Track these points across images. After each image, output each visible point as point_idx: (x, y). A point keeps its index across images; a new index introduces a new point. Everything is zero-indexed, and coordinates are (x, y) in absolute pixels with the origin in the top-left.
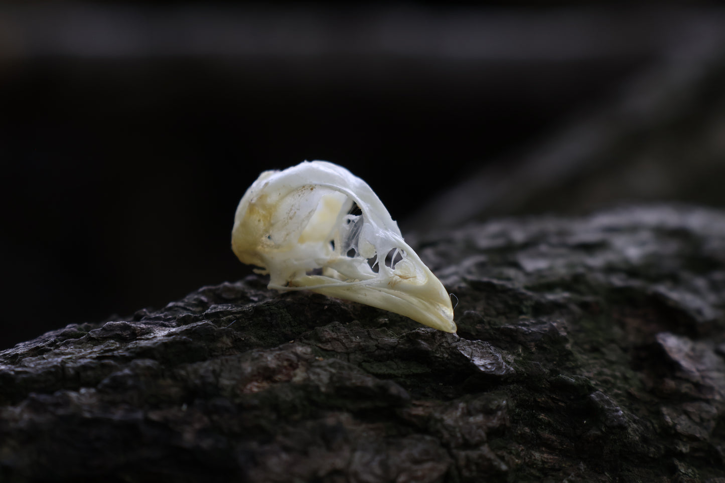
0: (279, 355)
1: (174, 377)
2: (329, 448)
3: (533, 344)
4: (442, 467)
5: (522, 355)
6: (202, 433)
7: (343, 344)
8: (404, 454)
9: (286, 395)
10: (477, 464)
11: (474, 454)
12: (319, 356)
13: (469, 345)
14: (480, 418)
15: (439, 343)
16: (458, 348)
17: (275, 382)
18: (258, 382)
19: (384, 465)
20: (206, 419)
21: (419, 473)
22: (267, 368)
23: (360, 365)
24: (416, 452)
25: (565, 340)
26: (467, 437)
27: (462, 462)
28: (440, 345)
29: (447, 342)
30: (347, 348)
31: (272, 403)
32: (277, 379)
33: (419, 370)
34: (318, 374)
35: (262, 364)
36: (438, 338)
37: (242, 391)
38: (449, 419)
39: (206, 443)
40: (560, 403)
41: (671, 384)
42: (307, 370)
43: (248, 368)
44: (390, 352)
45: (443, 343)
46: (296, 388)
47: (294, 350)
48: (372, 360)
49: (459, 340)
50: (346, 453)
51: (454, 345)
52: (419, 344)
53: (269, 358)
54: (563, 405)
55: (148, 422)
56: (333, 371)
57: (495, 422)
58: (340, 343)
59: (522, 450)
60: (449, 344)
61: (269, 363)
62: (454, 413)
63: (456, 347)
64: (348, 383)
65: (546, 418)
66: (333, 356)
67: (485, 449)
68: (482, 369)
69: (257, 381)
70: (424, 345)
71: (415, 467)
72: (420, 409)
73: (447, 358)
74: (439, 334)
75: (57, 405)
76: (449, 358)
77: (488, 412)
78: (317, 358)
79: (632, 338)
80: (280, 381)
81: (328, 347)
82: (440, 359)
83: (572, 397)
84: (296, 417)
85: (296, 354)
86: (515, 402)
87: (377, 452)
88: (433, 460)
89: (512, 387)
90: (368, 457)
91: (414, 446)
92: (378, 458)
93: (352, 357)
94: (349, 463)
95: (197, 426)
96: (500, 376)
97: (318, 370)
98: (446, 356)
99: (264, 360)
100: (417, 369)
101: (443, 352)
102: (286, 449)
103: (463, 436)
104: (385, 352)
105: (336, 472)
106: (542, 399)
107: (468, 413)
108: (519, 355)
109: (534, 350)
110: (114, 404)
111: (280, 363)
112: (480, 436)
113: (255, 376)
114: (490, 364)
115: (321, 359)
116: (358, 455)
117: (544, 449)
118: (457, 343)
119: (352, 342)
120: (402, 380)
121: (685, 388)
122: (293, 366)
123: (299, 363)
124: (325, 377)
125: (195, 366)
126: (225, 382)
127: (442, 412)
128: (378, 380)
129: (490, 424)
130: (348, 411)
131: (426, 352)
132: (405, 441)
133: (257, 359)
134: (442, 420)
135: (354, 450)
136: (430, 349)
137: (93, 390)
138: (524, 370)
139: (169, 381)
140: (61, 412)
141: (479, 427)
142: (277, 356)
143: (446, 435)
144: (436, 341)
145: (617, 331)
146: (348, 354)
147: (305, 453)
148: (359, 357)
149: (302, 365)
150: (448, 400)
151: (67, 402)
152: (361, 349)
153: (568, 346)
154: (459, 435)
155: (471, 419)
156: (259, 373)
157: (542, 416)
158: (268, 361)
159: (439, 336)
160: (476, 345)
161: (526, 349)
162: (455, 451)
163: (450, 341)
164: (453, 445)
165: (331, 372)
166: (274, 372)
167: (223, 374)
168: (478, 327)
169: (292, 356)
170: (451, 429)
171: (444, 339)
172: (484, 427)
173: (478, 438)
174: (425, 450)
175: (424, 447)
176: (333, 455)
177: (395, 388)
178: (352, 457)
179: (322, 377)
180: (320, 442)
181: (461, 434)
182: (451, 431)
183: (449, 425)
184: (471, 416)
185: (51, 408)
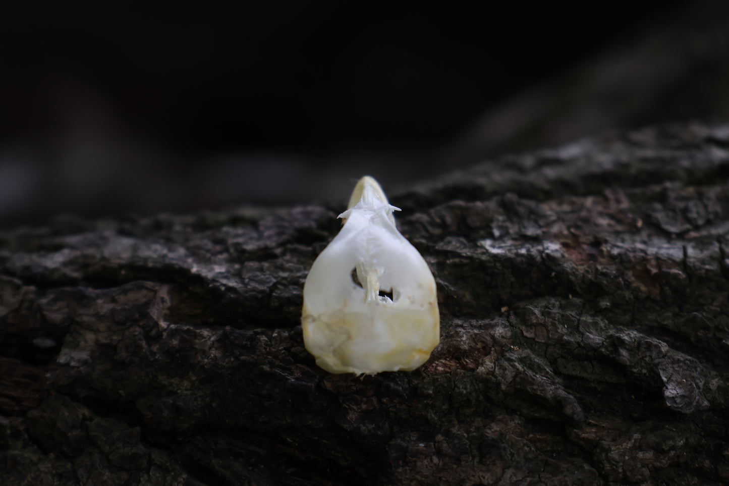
0: (476, 334)
2: (482, 461)
6: (367, 415)
7: (548, 333)
8: (557, 480)
9: (464, 388)
12: (515, 345)
14: (649, 455)
15: (641, 357)
16: (659, 367)
18: (446, 360)
22: (457, 349)
23: (553, 363)
24: (569, 481)
26: (628, 474)
28: (642, 358)
29: (651, 357)
30: (549, 339)
31: (448, 394)
33: (613, 379)
34: (505, 369)
35: (455, 343)
36: (643, 349)
37: (426, 368)
38: (615, 452)
42: (496, 361)
44: (590, 353)
45: (646, 357)
46: (477, 380)
47: (492, 332)
48: (569, 357)
49: (664, 356)
50: (498, 470)
51: (656, 362)
52: (619, 354)
53: (464, 338)
56: (520, 367)
57: (664, 462)
58: (545, 330)
60: (652, 359)
61: (462, 343)
62: (624, 444)
63: (659, 364)
64: (529, 388)
66: (531, 346)
68: (669, 403)
69: (445, 358)
70: (625, 356)
72: (593, 430)
73: (645, 374)
74: (645, 346)
76: (647, 374)
78: (512, 347)
80: (467, 366)
81: (532, 334)
82: (635, 376)
84: (468, 411)
85: (493, 337)
86: (702, 434)
87: (530, 472)
90: (520, 476)
91: (571, 474)
93: (550, 351)
95: (364, 407)
97: (506, 364)
98: (644, 371)
99: (459, 339)
100: (611, 378)
101: (642, 367)
102: (439, 453)
103: (624, 472)
104: (585, 352)
107: (639, 447)
110: (296, 360)
111: (473, 344)
112: (642, 474)
114: (682, 396)
115: (516, 349)
116: (509, 473)
118: (660, 360)
119: (557, 331)
122: (486, 351)
123: (493, 349)
124: (509, 374)
128: (559, 392)
129: (658, 464)
130: (522, 416)
131: (624, 366)
132: (564, 466)
133: (452, 336)
134: (608, 451)
135: (506, 467)
136: (629, 363)
137: (286, 334)
138: (723, 401)
141: (645, 464)
142: (474, 336)
143: (608, 467)
144: (640, 354)
146: (547, 347)
147: (458, 461)
148: (557, 351)
149: (495, 352)
152: (562, 344)
154: (621, 470)
155: (640, 455)
158: (462, 341)
159: (645, 348)
160: (681, 364)
163: (654, 355)
164: (611, 479)
165: (518, 369)
166: (466, 354)
168: (700, 333)
169: (488, 339)
170: (614, 463)
171: (648, 354)
172: (650, 466)
173: (640, 477)
174: (579, 479)
175: (579, 477)
176: (484, 468)
177: (571, 407)
178: (503, 473)
179: (506, 373)
180: (475, 451)
181: (623, 468)
182: (613, 465)
183: (613, 458)
184: (641, 450)
185: (237, 351)
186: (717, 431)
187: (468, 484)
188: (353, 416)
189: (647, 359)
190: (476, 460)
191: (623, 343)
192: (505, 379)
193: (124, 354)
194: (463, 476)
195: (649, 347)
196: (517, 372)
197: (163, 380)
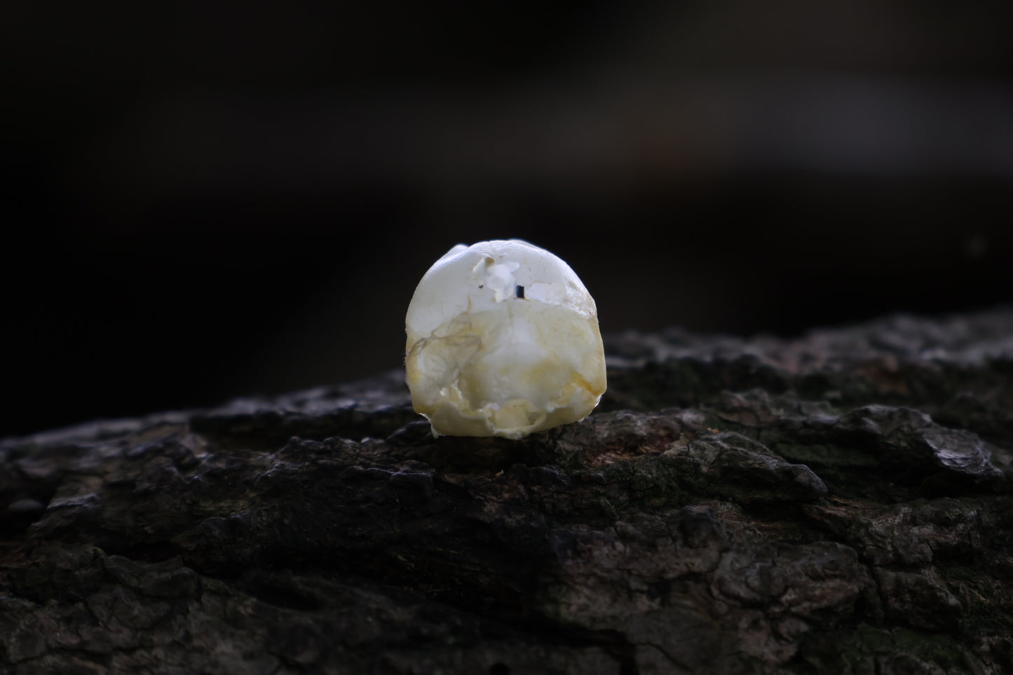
0: (655, 420)
2: (687, 544)
4: (855, 588)
6: (511, 505)
7: (757, 417)
8: (798, 565)
9: (647, 472)
10: (913, 593)
11: (909, 578)
12: (713, 428)
13: (943, 433)
14: (928, 530)
15: (894, 427)
16: (924, 436)
17: (641, 453)
18: (617, 454)
19: (764, 575)
20: (522, 489)
21: (817, 592)
22: (631, 436)
23: (772, 446)
24: (817, 564)
26: (901, 551)
27: (888, 587)
28: (898, 429)
29: (910, 426)
31: (625, 481)
32: (644, 451)
33: (861, 462)
34: (703, 449)
35: (626, 429)
37: (589, 461)
38: (877, 526)
42: (688, 443)
43: (604, 431)
44: (821, 433)
45: (903, 426)
46: (665, 463)
47: (678, 416)
48: (793, 441)
49: (929, 426)
50: (712, 553)
51: (919, 430)
52: (864, 423)
53: (639, 423)
55: (439, 483)
56: (725, 446)
57: (951, 538)
58: (751, 415)
59: (998, 588)
60: (912, 429)
61: (637, 428)
62: (890, 519)
63: (923, 433)
64: (741, 464)
66: (736, 430)
67: (930, 575)
68: (946, 463)
69: (615, 451)
70: (872, 425)
71: (812, 584)
72: (843, 509)
73: (905, 448)
75: (322, 453)
76: (908, 448)
77: (943, 523)
78: (709, 429)
80: (648, 453)
81: (734, 418)
82: (892, 448)
84: (657, 502)
85: (680, 422)
86: (999, 519)
87: (759, 556)
88: (842, 577)
89: (999, 499)
90: (745, 561)
91: (818, 556)
92: (758, 565)
93: (764, 434)
94: (715, 567)
95: (506, 496)
96: (974, 477)
97: (704, 444)
98: (903, 444)
99: (632, 424)
100: (856, 459)
101: (899, 439)
102: (624, 537)
103: (895, 549)
104: (814, 431)
105: (693, 576)
107: (914, 522)
110: (401, 459)
111: (653, 431)
112: (922, 553)
113: (612, 444)
114: (962, 459)
115: (715, 431)
116: (729, 558)
118: (925, 429)
119: (770, 415)
120: (832, 472)
122: (672, 437)
123: (682, 434)
124: (711, 455)
126: (566, 446)
127: (874, 517)
128: (786, 464)
129: (942, 539)
130: (734, 502)
131: (872, 436)
132: (806, 549)
134: (868, 526)
135: (724, 550)
136: (879, 432)
137: (380, 441)
140: (325, 461)
141: (924, 541)
142: (652, 422)
143: (870, 547)
144: (894, 423)
146: (759, 430)
147: (652, 546)
148: (774, 435)
149: (686, 436)
150: (889, 502)
152: (781, 425)
154: (889, 548)
155: (915, 530)
156: (619, 440)
158: (636, 425)
159: (900, 417)
160: (954, 435)
162: (879, 570)
163: (914, 424)
164: (877, 562)
165: (722, 448)
166: (642, 440)
167: (565, 436)
169: (674, 424)
170: (879, 538)
171: (905, 423)
172: (932, 542)
173: (918, 555)
174: (832, 562)
175: (831, 559)
176: (692, 552)
177: (806, 474)
178: (720, 558)
179: (706, 452)
180: (675, 533)
181: (893, 546)
182: (879, 541)
183: (877, 533)
184: (915, 525)
185: (313, 456)
187: (671, 575)
188: (491, 508)
189: (905, 429)
190: (679, 542)
191: (867, 413)
192: (705, 460)
193: (146, 485)
194: (662, 565)
195: (905, 415)
196: (722, 450)
197: (208, 506)
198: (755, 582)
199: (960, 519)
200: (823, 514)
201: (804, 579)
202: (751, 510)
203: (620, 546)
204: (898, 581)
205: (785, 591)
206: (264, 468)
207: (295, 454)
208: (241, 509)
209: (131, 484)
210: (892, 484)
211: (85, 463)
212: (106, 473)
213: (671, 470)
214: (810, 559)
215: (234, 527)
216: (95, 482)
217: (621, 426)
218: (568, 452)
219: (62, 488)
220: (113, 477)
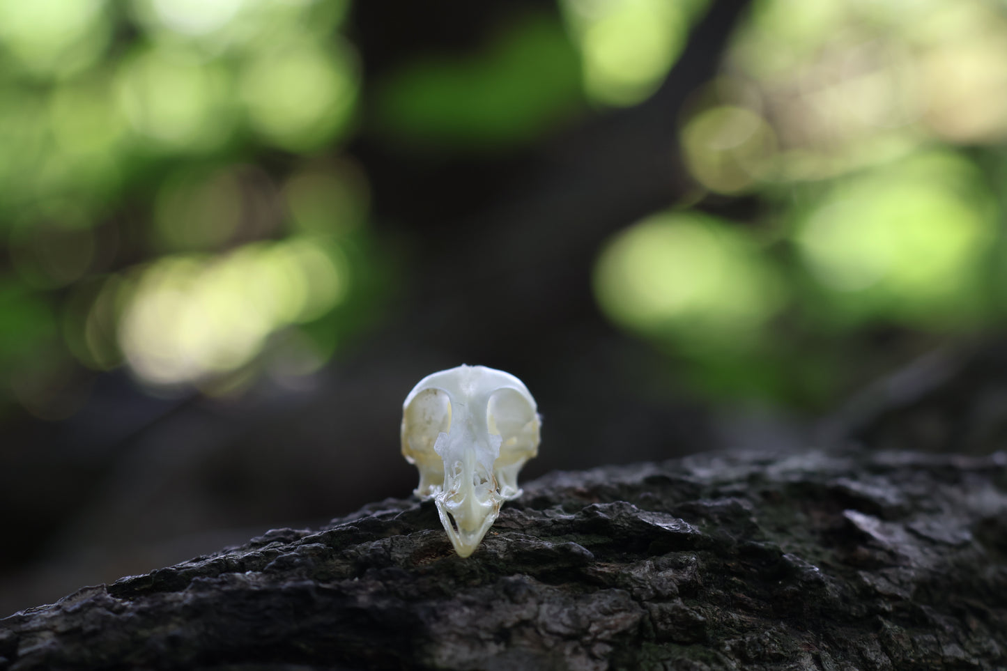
1: (344, 557)
2: (513, 601)
3: (716, 516)
4: (636, 616)
5: (706, 526)
6: (378, 595)
7: (518, 523)
8: (593, 606)
10: (672, 617)
11: (668, 606)
12: (494, 531)
13: (649, 515)
14: (670, 573)
15: (617, 514)
16: (638, 517)
18: (432, 557)
19: (574, 616)
20: (380, 584)
21: (612, 623)
22: (440, 543)
24: (606, 604)
25: (749, 514)
26: (658, 588)
27: (656, 614)
28: (620, 516)
29: (626, 513)
30: (523, 526)
33: (600, 541)
34: (495, 544)
35: (435, 539)
36: (617, 509)
37: (416, 563)
38: (637, 573)
39: (382, 604)
40: (752, 569)
41: (863, 551)
43: (419, 543)
44: (567, 526)
45: (622, 514)
48: (550, 534)
49: (638, 512)
50: (532, 604)
51: (634, 515)
52: (597, 514)
54: (755, 571)
55: (318, 589)
56: (510, 540)
57: (686, 576)
58: (514, 523)
59: (718, 610)
60: (629, 514)
62: (642, 569)
64: (527, 549)
65: (739, 580)
66: (509, 531)
67: (678, 602)
68: (667, 528)
69: (430, 555)
70: (602, 515)
71: (606, 618)
72: (606, 568)
73: (628, 527)
74: (617, 506)
75: (223, 583)
76: (630, 526)
77: (678, 567)
78: (492, 533)
79: (818, 524)
81: (503, 526)
82: (620, 527)
83: (764, 563)
87: (565, 604)
88: (625, 610)
89: (702, 552)
90: (556, 609)
91: (604, 599)
92: (566, 610)
93: (528, 530)
94: (537, 615)
95: (371, 590)
96: (686, 535)
97: (494, 541)
98: (627, 524)
99: (437, 537)
100: (598, 540)
101: (623, 522)
102: (469, 604)
103: (653, 588)
104: (562, 526)
105: (524, 623)
106: (733, 564)
107: (658, 569)
108: (704, 526)
109: (717, 521)
110: (282, 578)
112: (672, 588)
113: (428, 551)
114: (674, 526)
115: (496, 533)
116: (544, 607)
117: (740, 611)
118: (637, 514)
119: (527, 520)
121: (879, 556)
124: (502, 546)
125: (364, 545)
126: (397, 555)
127: (631, 569)
128: (558, 544)
129: (681, 578)
130: (531, 574)
131: (606, 521)
132: (594, 596)
134: (630, 575)
135: (540, 603)
136: (609, 519)
137: (258, 573)
138: (709, 536)
139: (338, 561)
140: (226, 588)
141: (669, 580)
144: (615, 513)
145: (801, 517)
146: (524, 530)
147: (489, 608)
148: (537, 530)
150: (634, 561)
151: (234, 580)
152: (538, 525)
153: (754, 520)
154: (649, 587)
155: (661, 574)
156: (432, 547)
157: (734, 579)
160: (656, 516)
161: (709, 520)
162: (647, 603)
163: (629, 511)
164: (644, 597)
165: (508, 541)
167: (394, 550)
170: (641, 582)
171: (623, 511)
172: (675, 580)
173: (670, 590)
174: (615, 601)
175: (614, 599)
176: (518, 607)
177: (577, 547)
178: (539, 609)
179: (497, 546)
180: (503, 596)
181: (651, 586)
182: (640, 583)
183: (638, 578)
184: (660, 571)
185: (216, 586)
186: (717, 563)
187: (508, 625)
188: (363, 600)
189: (624, 515)
190: (507, 602)
191: (595, 508)
192: (499, 550)
193: (91, 627)
194: (500, 619)
195: (621, 506)
196: (509, 544)
197: (144, 633)
198: (568, 622)
199: (688, 563)
200: (596, 572)
201: (599, 616)
202: (543, 578)
203: (467, 610)
204: (661, 610)
205: (589, 626)
206: (180, 601)
207: (200, 587)
208: (173, 629)
209: (78, 630)
210: (625, 553)
211: (35, 624)
212: (54, 627)
213: (478, 560)
214: (600, 601)
215: (173, 641)
216: (46, 634)
217: (430, 538)
218: (400, 559)
219: (22, 643)
220: (62, 627)
